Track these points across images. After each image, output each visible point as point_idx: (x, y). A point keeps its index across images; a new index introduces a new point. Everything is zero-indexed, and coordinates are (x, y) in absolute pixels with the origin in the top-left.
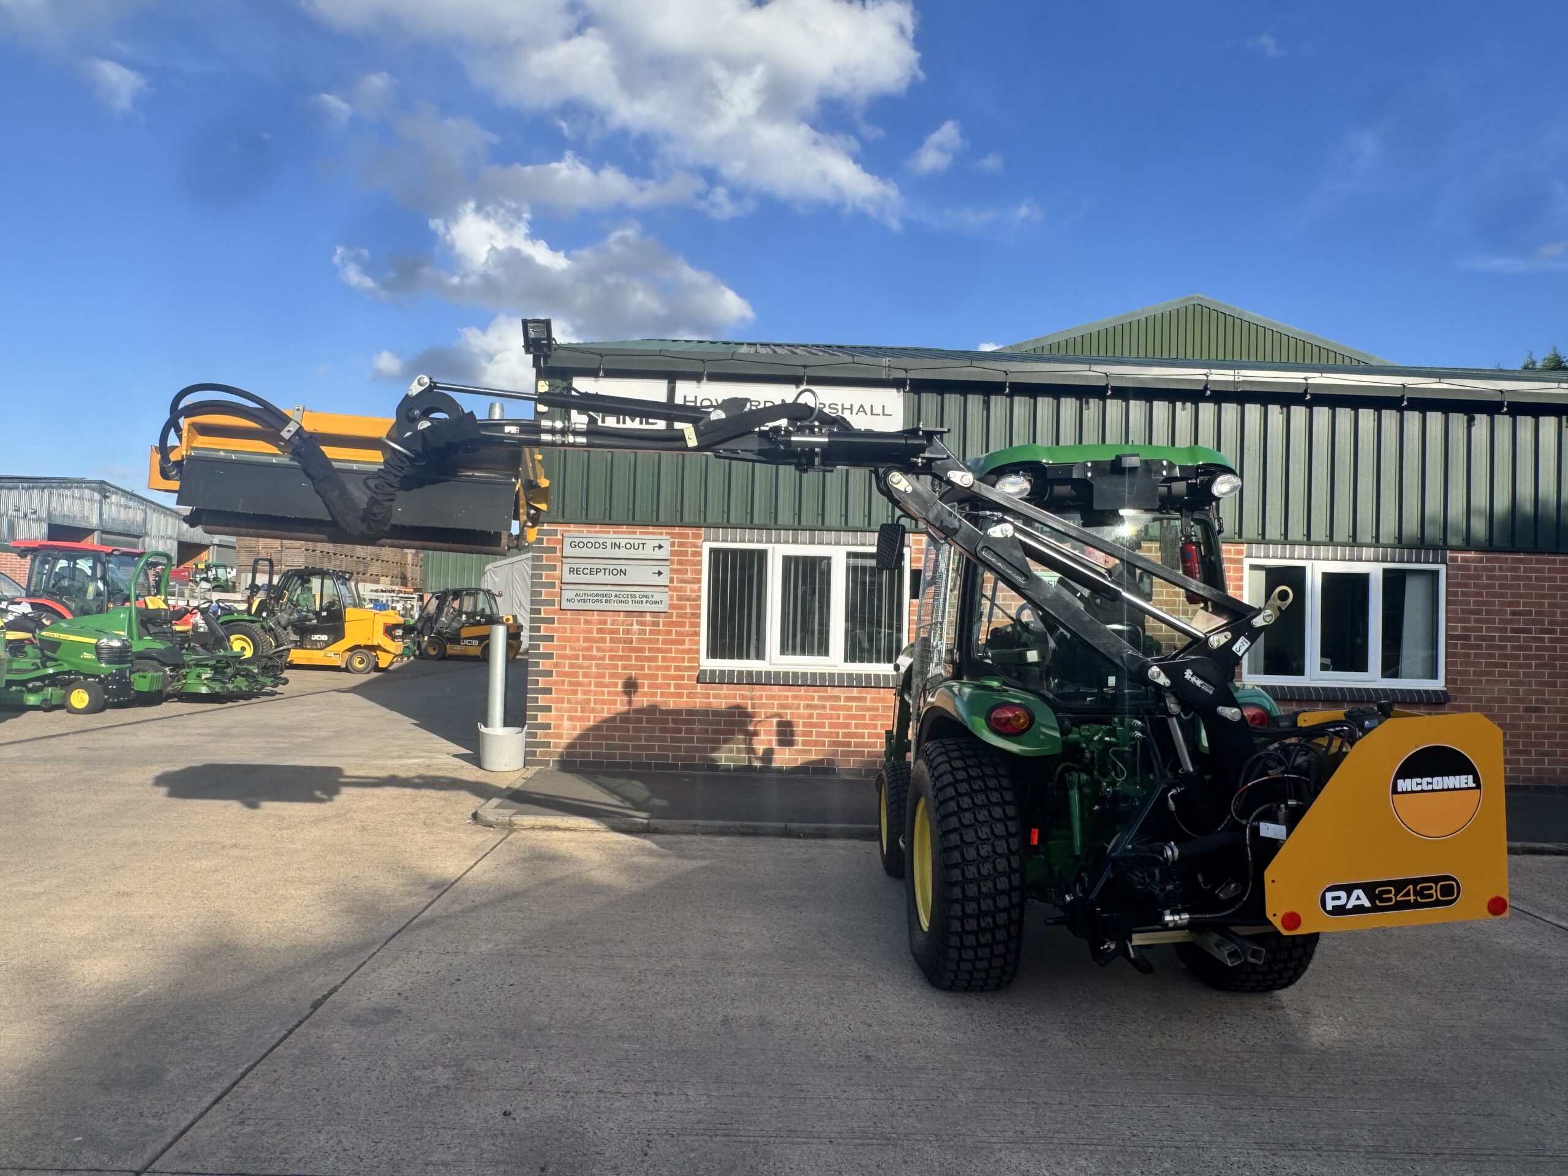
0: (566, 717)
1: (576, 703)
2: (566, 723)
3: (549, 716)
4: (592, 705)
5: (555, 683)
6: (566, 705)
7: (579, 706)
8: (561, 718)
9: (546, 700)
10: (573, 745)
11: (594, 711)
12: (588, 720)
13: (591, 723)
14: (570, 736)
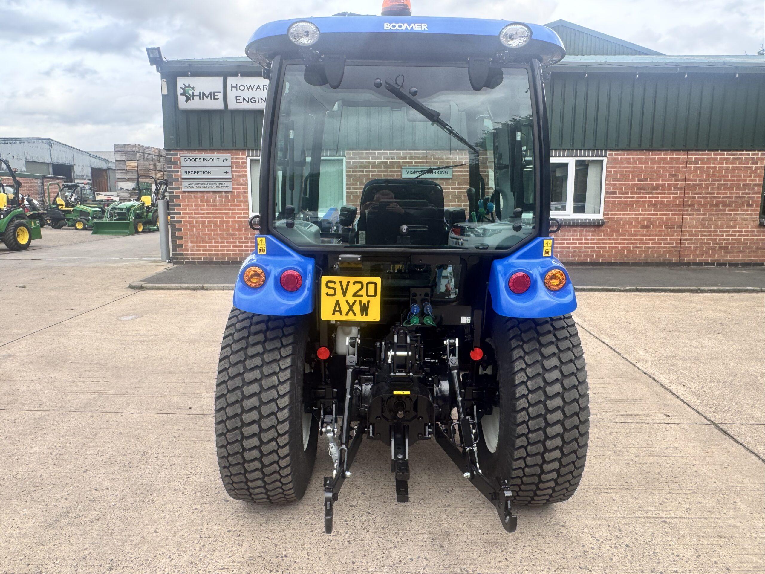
0: (189, 242)
1: (193, 235)
4: (201, 236)
5: (183, 226)
6: (189, 236)
7: (195, 236)
9: (180, 234)
10: (194, 254)
11: (202, 238)
12: (200, 242)
13: (201, 244)
14: (192, 250)
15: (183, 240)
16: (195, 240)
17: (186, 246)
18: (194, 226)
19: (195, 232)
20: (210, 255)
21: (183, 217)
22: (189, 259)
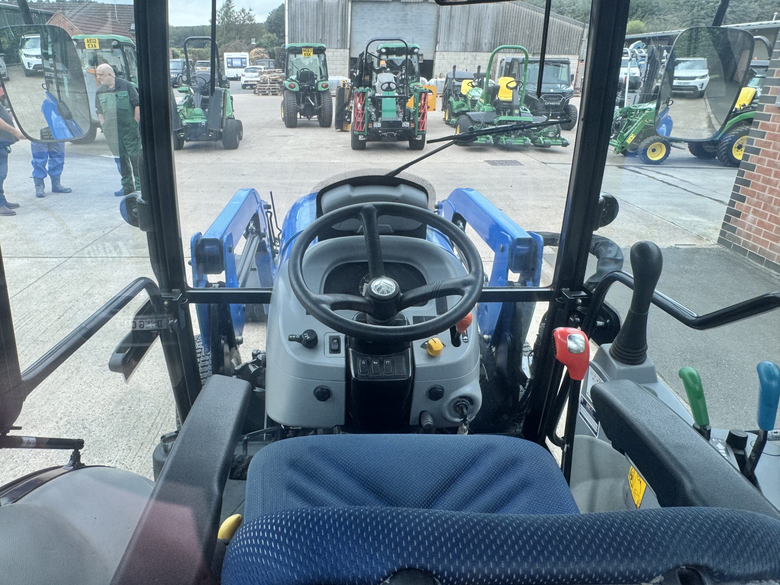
0: (751, 210)
1: (762, 200)
2: (751, 216)
3: (742, 205)
4: (772, 205)
5: (754, 177)
6: (755, 199)
7: (763, 203)
8: (748, 209)
9: (745, 191)
10: (748, 236)
11: (772, 210)
12: (765, 218)
13: (766, 221)
14: (750, 229)
15: (745, 204)
16: (761, 210)
17: (745, 217)
18: (768, 182)
19: (766, 194)
20: (772, 247)
21: (760, 161)
22: (739, 241)
